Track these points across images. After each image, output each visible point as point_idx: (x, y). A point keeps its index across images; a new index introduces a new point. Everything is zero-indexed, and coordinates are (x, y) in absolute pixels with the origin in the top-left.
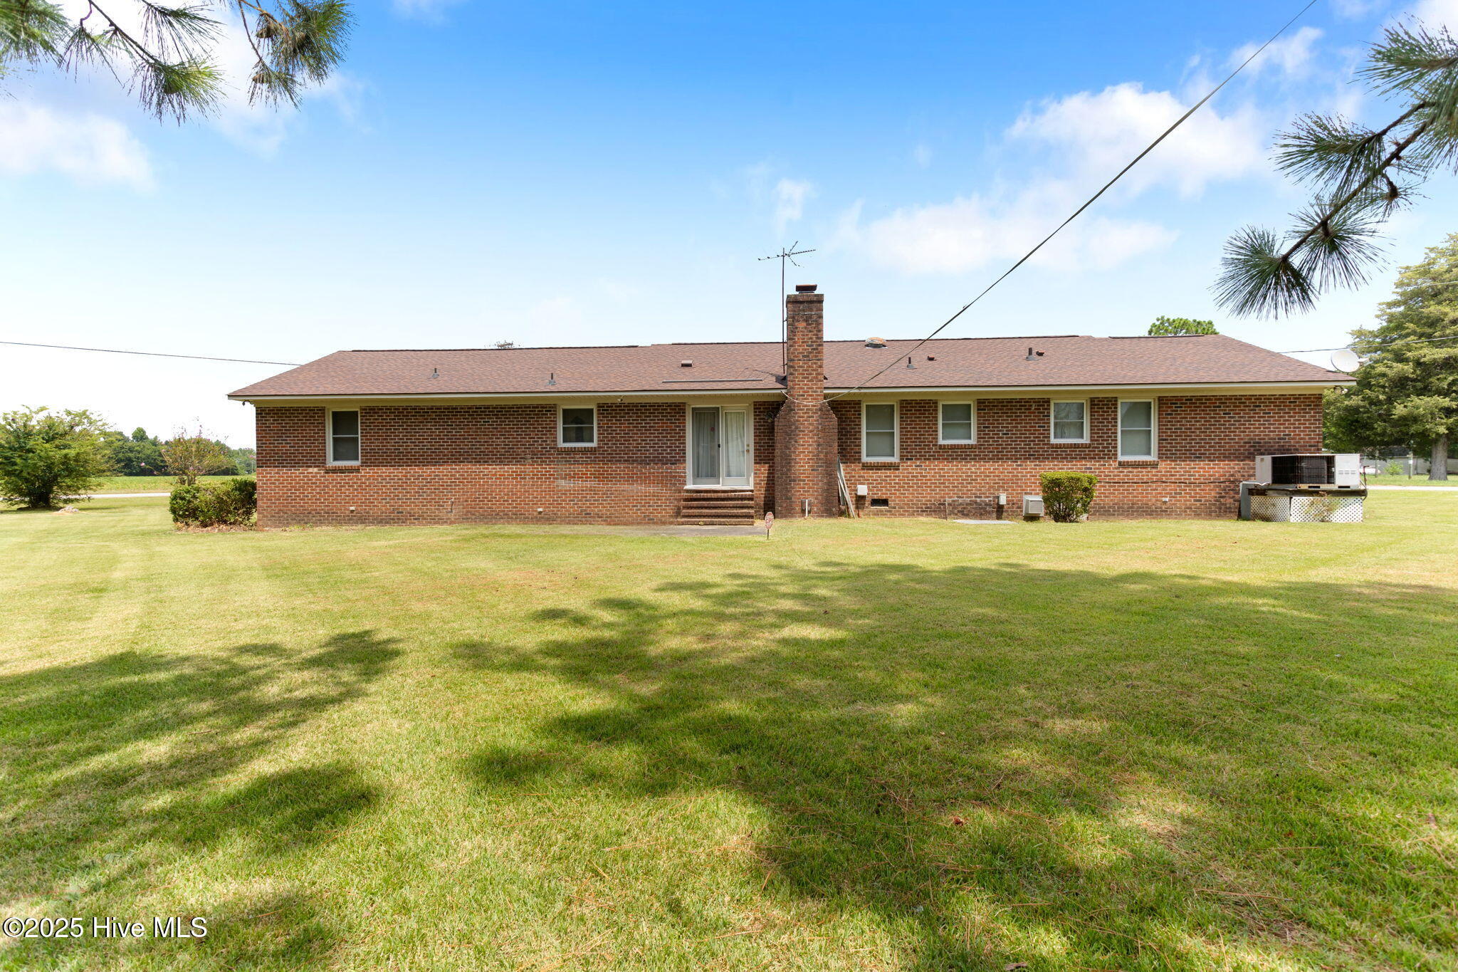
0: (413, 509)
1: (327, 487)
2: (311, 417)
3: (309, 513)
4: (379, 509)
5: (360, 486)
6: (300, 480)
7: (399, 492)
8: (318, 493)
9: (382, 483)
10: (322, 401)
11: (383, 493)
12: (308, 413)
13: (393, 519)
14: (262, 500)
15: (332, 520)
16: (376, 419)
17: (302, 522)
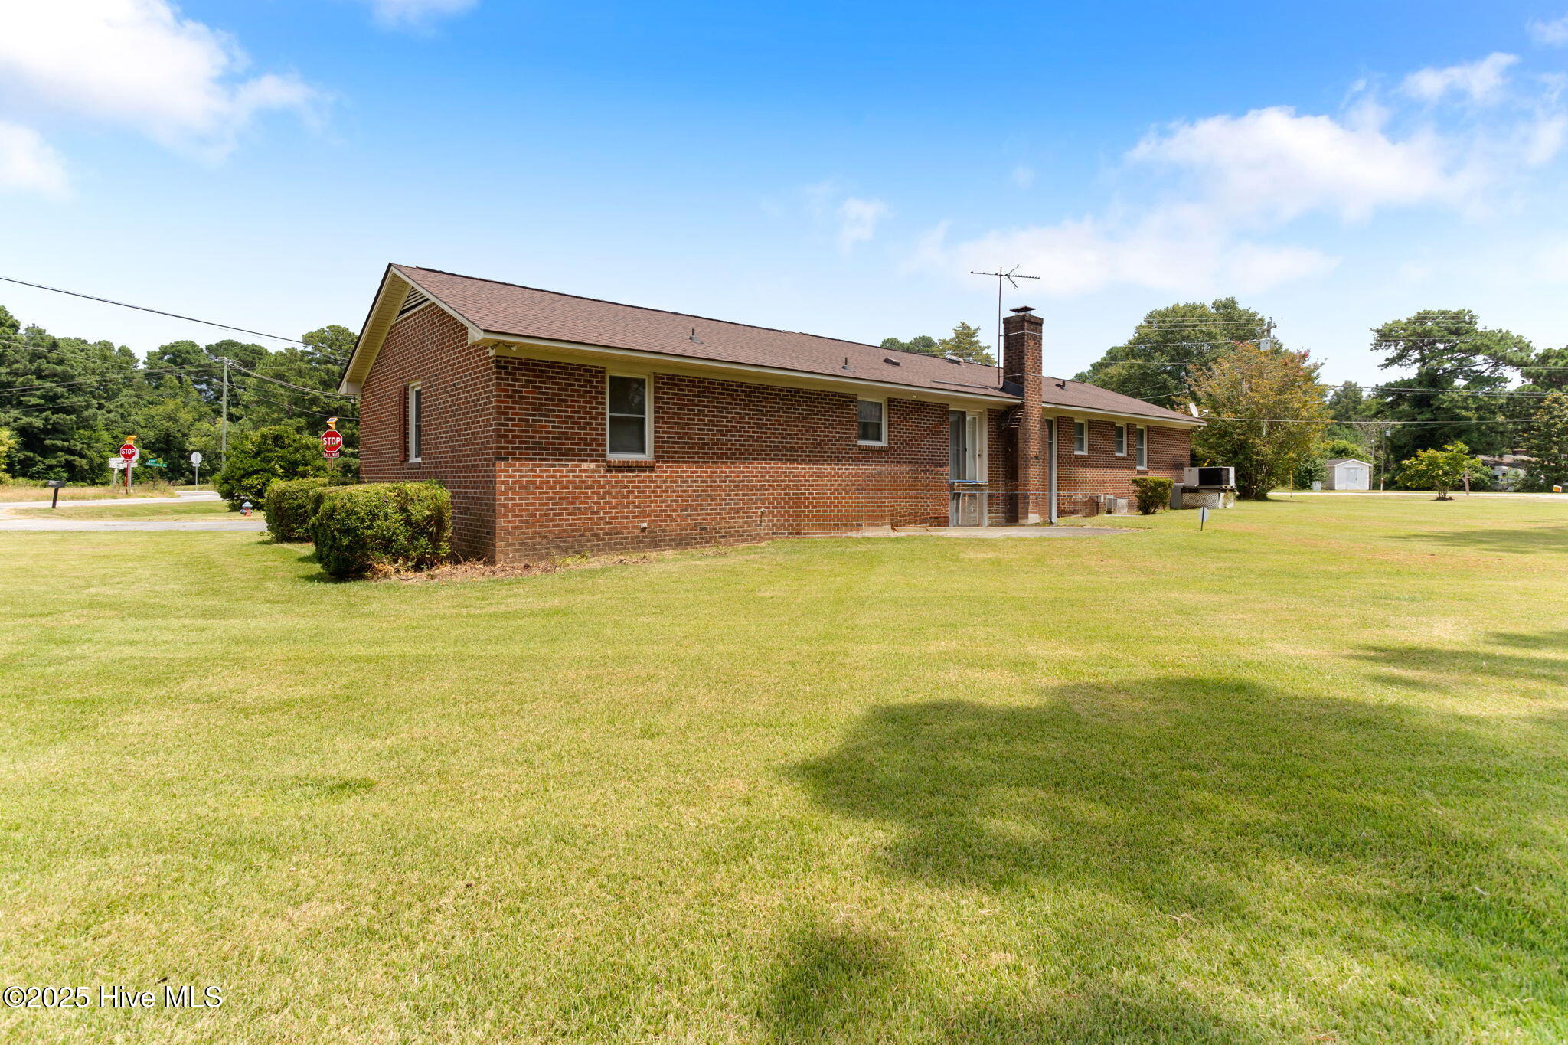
0: (719, 523)
1: (609, 492)
2: (586, 381)
3: (582, 535)
4: (679, 525)
5: (653, 492)
6: (568, 482)
7: (703, 500)
8: (595, 503)
9: (681, 487)
10: (602, 357)
11: (683, 501)
12: (582, 375)
13: (695, 539)
14: (506, 516)
15: (616, 544)
16: (676, 394)
17: (570, 551)
